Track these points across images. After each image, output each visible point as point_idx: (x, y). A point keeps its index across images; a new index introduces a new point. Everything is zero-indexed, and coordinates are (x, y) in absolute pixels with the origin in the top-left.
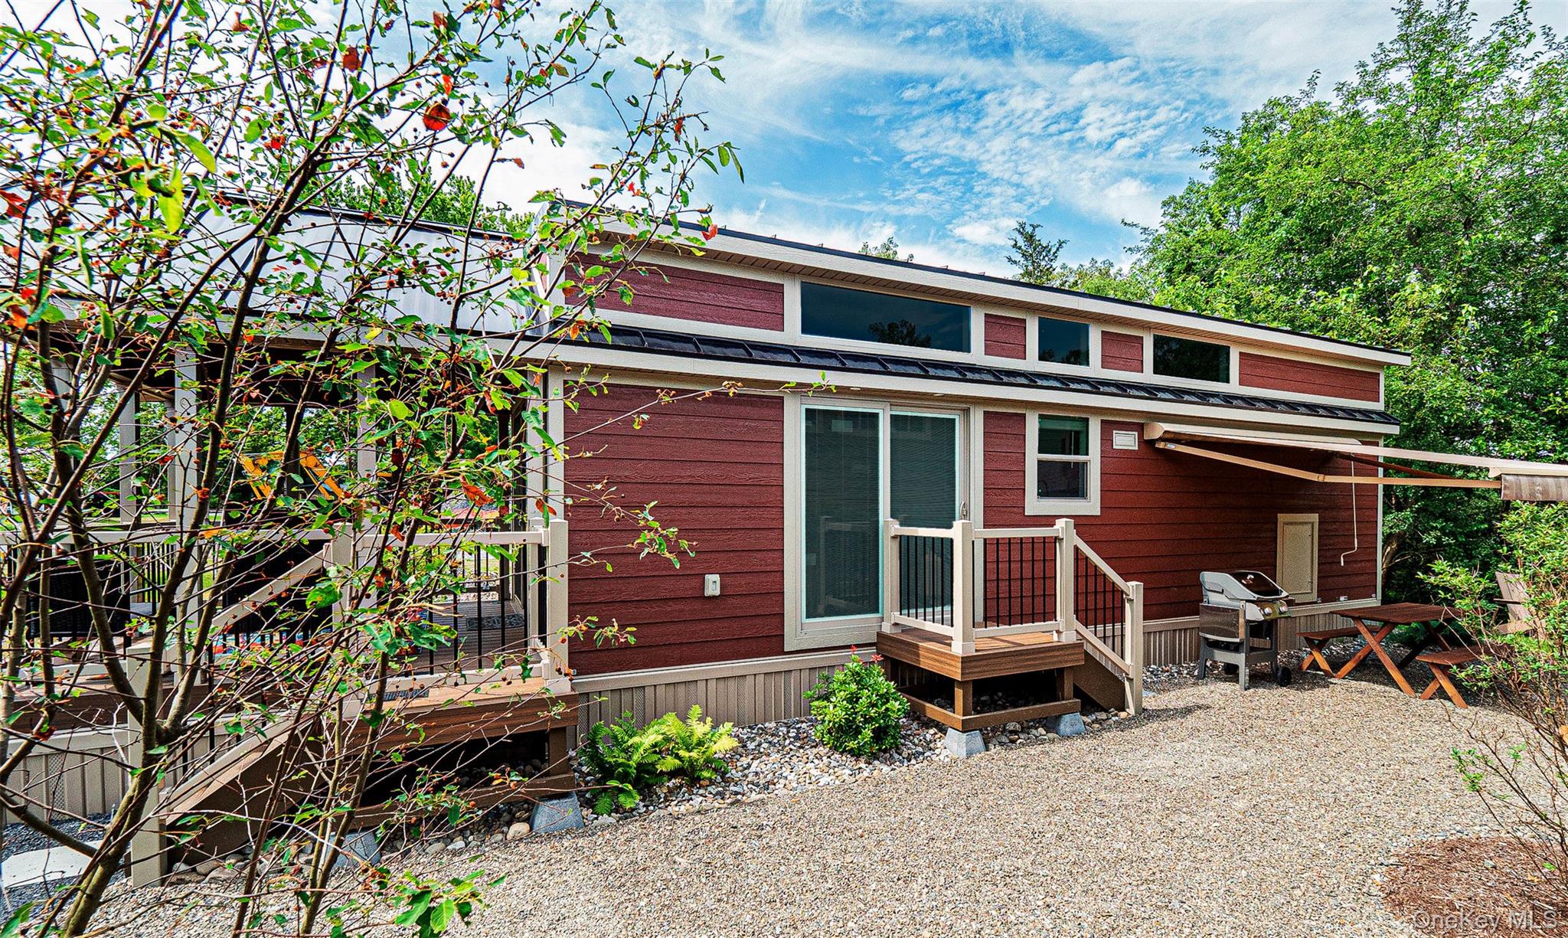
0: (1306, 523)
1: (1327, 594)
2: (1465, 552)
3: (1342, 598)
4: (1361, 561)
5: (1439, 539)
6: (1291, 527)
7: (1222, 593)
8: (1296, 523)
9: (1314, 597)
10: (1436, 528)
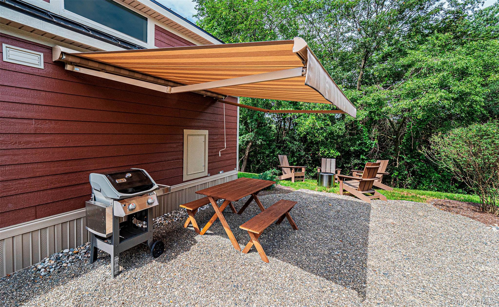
0: (201, 135)
1: (212, 171)
2: (269, 147)
3: (221, 172)
4: (230, 153)
5: (261, 143)
6: (191, 137)
7: (100, 191)
8: (195, 135)
9: (206, 173)
10: (261, 139)
